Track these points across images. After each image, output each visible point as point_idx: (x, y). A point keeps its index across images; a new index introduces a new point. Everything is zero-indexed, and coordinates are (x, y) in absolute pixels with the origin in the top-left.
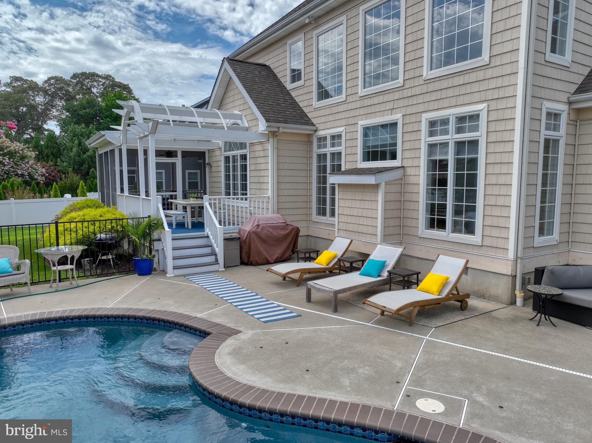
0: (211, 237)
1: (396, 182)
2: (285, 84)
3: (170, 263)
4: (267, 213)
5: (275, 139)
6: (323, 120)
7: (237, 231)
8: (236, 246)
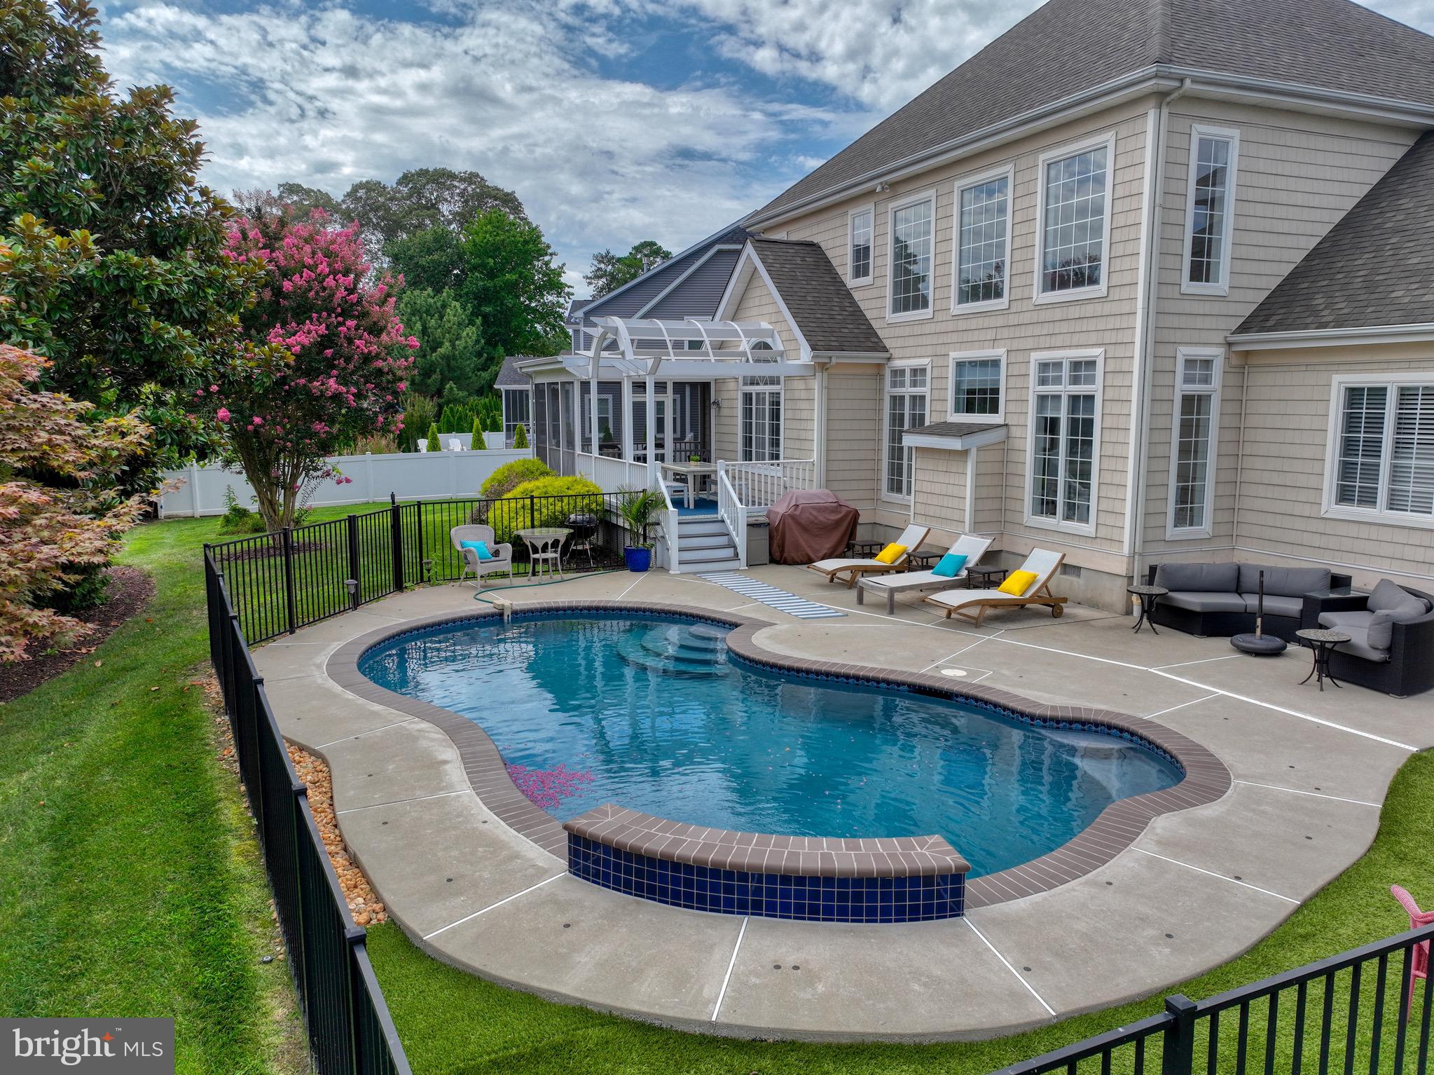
0: (728, 522)
1: (995, 447)
2: (843, 278)
3: (674, 555)
4: (811, 486)
5: (825, 374)
6: (900, 343)
7: (765, 513)
8: (764, 534)
